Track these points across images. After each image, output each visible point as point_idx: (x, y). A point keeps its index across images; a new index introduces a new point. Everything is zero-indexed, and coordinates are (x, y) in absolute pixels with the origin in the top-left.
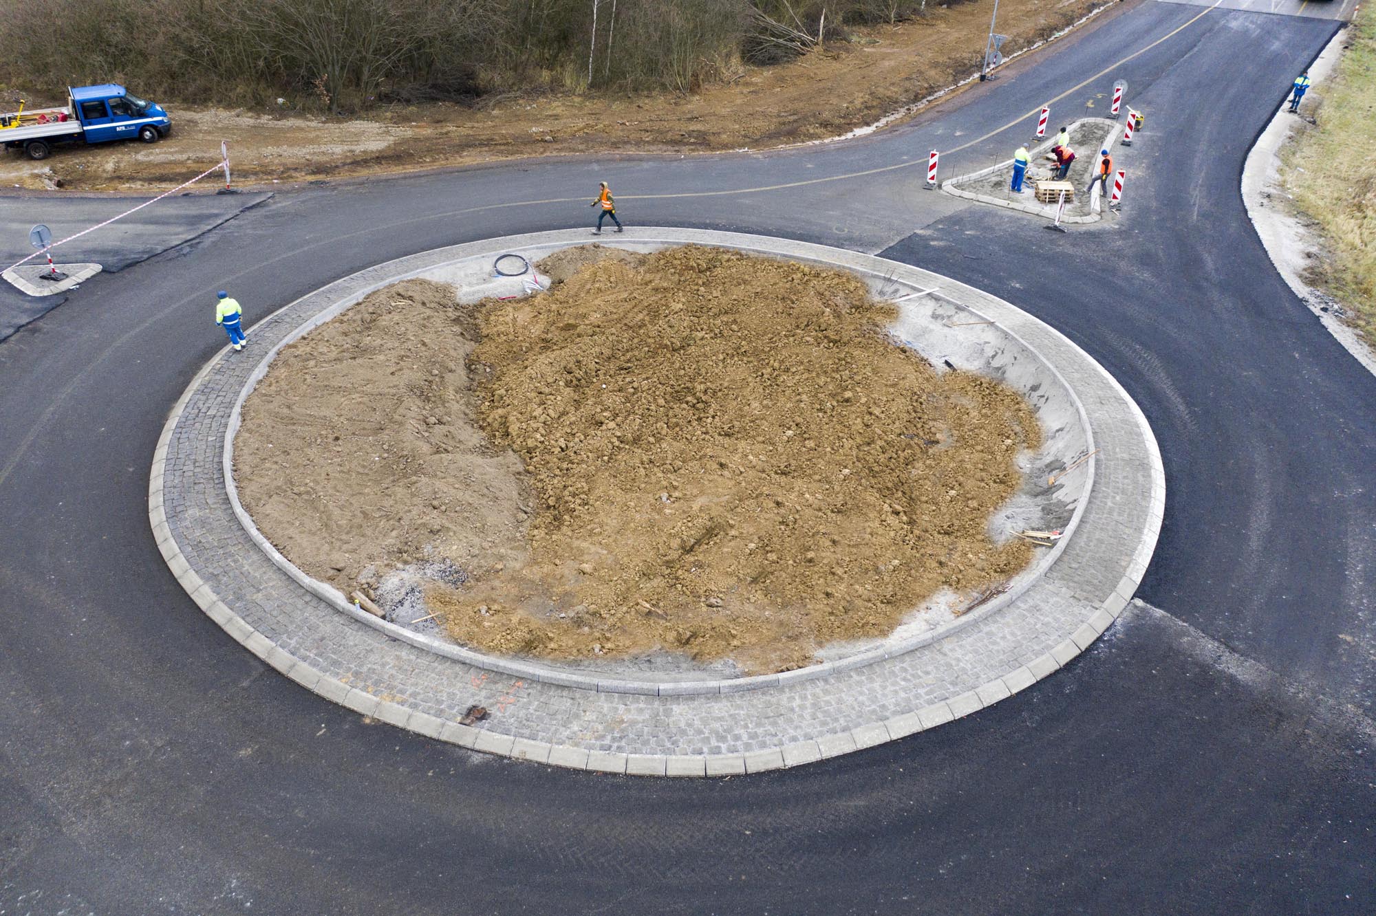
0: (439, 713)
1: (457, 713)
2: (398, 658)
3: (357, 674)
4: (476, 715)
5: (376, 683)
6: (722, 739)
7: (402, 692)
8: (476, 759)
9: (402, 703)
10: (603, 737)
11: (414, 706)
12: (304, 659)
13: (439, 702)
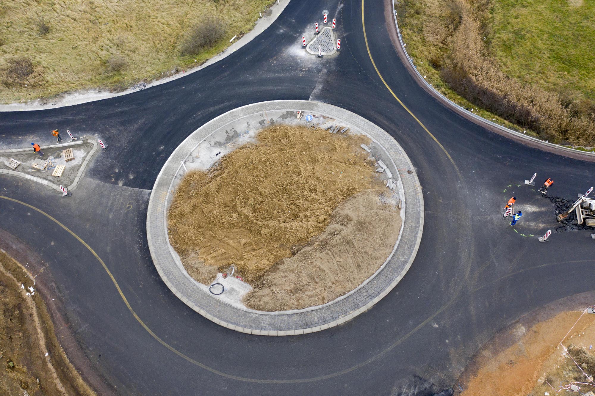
0: (413, 177)
1: (411, 175)
2: (408, 191)
3: (416, 194)
4: (409, 172)
5: (415, 190)
6: (388, 140)
7: (414, 185)
8: (416, 169)
9: (416, 183)
10: (400, 154)
11: (415, 181)
12: (419, 204)
13: (411, 179)
